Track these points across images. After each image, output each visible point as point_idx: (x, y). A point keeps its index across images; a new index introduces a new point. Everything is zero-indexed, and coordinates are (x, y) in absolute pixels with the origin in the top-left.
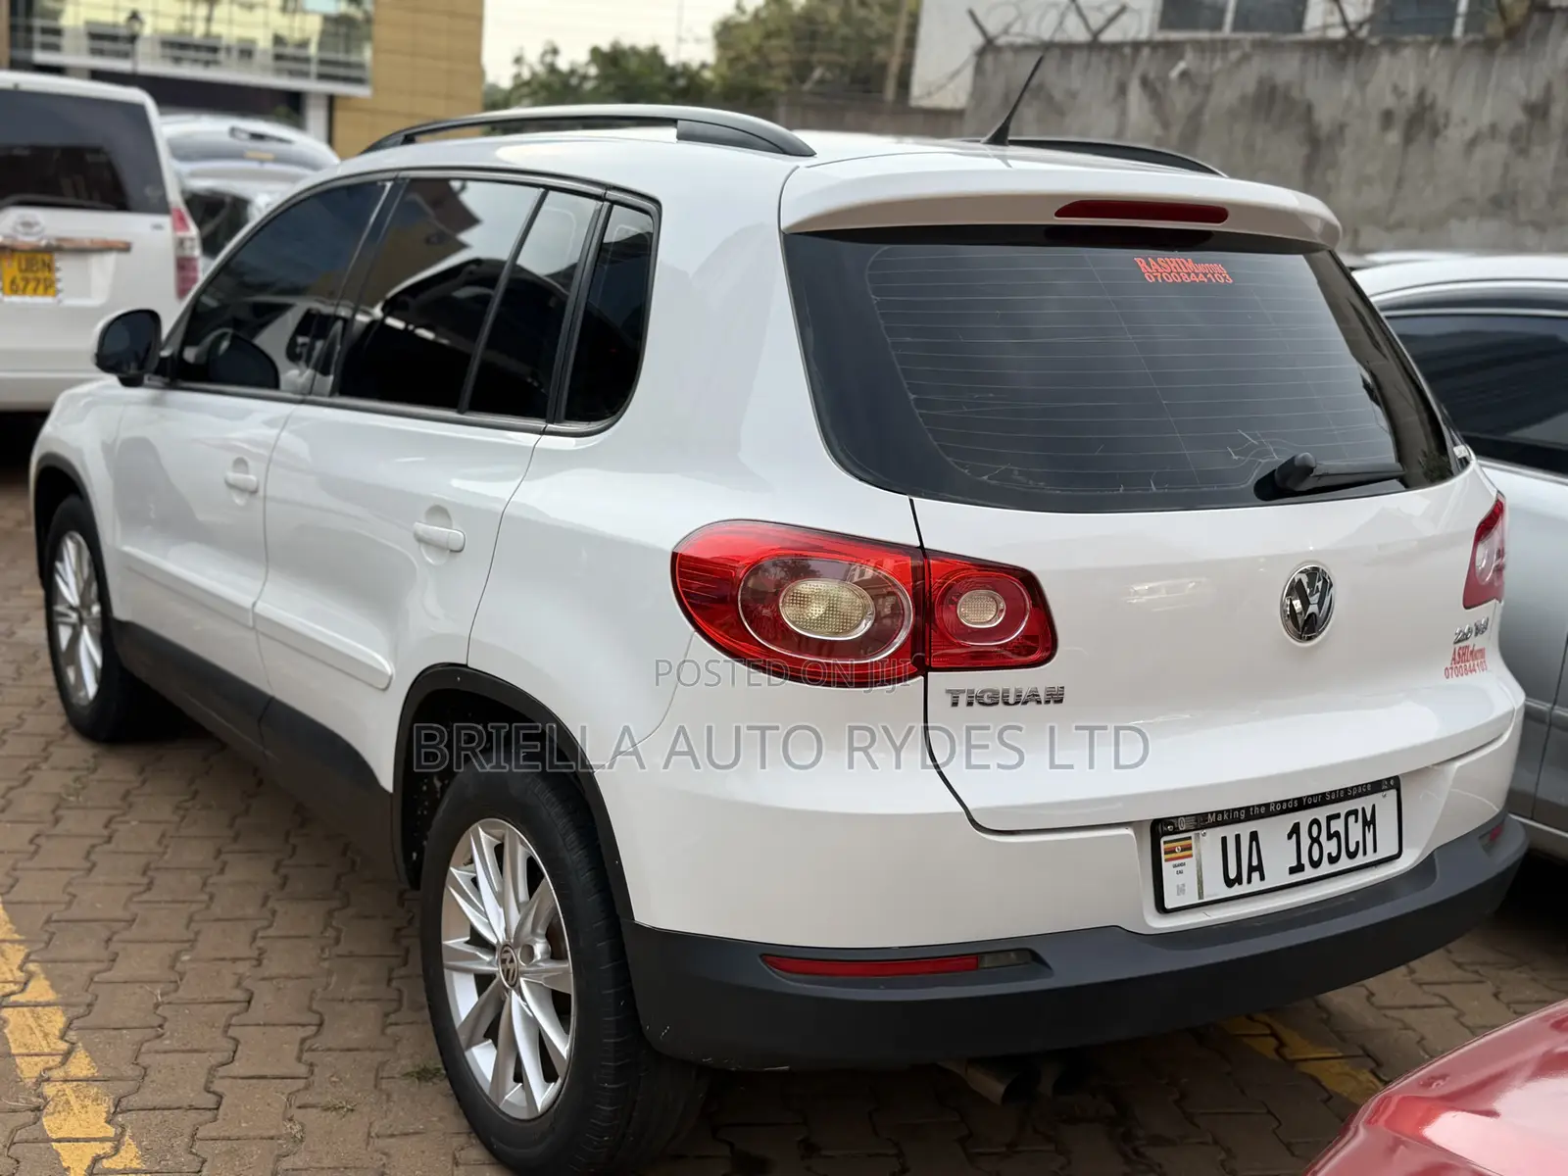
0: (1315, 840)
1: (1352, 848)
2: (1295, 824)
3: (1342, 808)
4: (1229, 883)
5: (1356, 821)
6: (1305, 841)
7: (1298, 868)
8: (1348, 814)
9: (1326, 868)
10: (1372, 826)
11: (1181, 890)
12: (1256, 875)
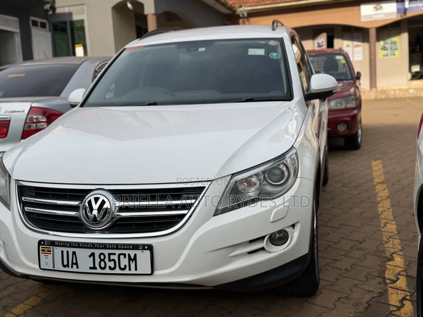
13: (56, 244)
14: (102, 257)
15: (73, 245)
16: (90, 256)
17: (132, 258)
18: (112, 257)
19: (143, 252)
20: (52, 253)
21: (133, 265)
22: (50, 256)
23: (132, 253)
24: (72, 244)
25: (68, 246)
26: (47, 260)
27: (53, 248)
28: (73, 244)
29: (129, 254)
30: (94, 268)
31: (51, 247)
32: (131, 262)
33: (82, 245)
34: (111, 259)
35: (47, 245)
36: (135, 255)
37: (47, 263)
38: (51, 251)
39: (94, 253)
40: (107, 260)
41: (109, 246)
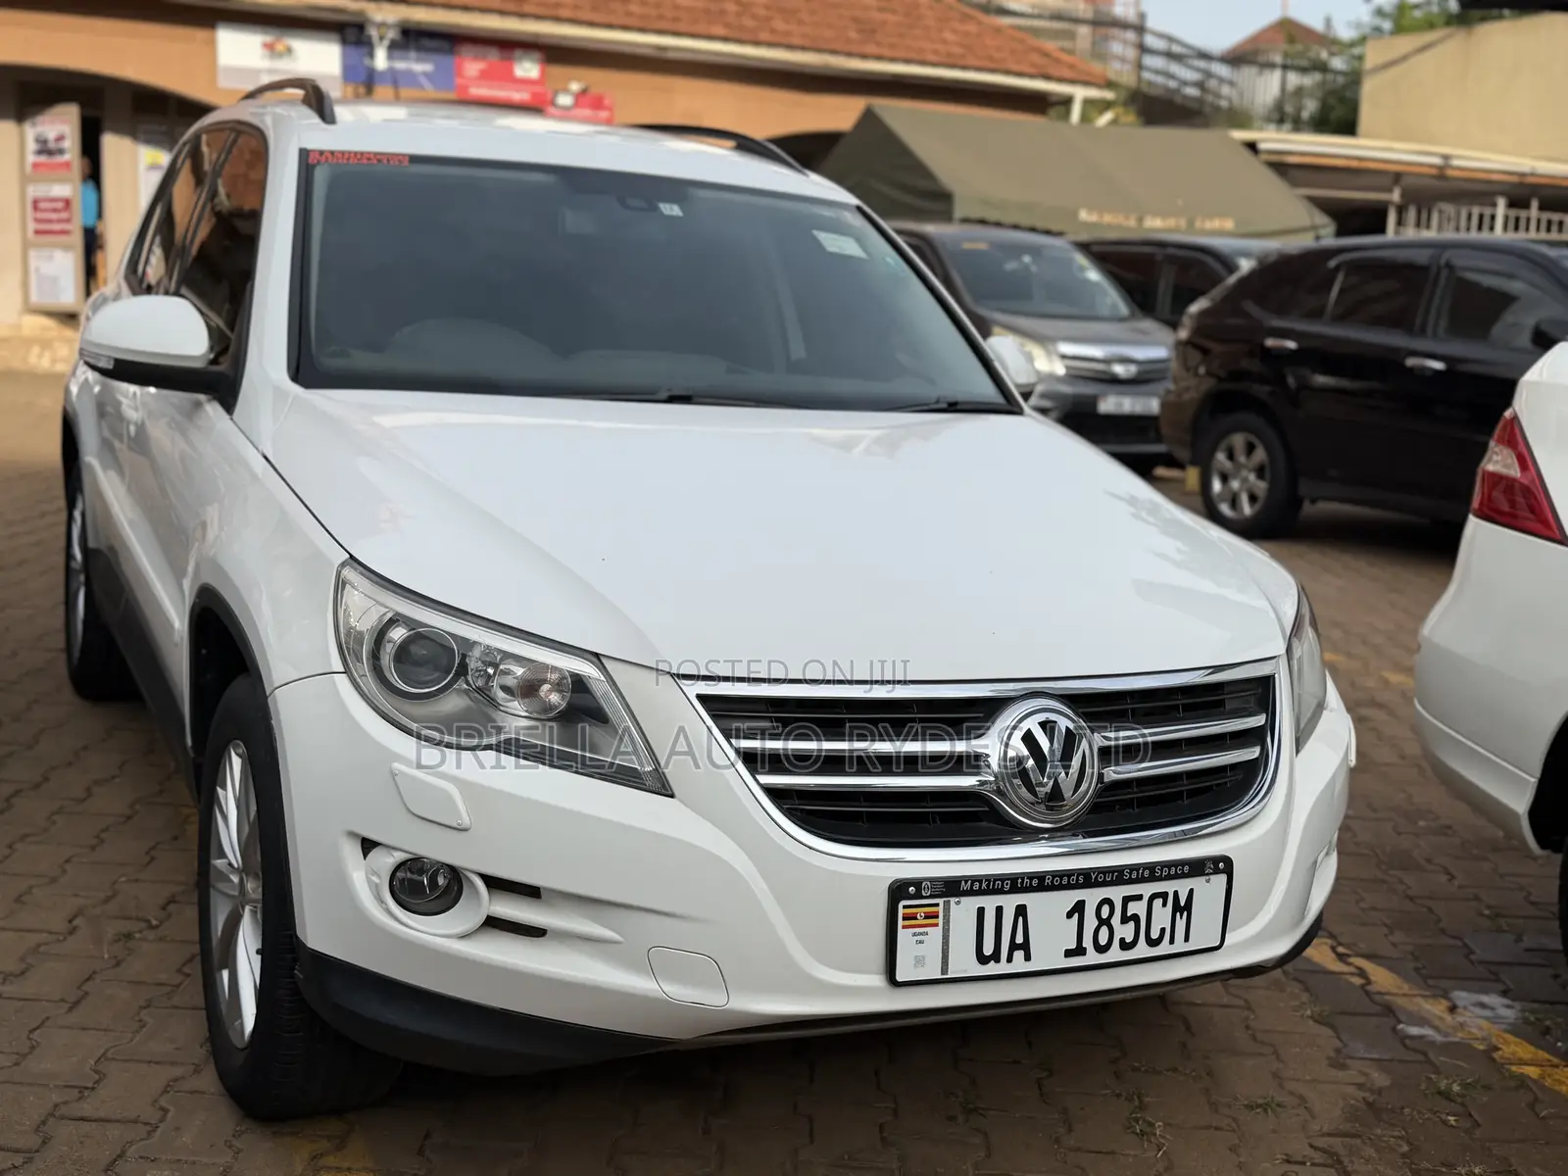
13: (964, 886)
14: (1105, 912)
15: (1022, 882)
16: (1070, 915)
17: (1182, 904)
18: (1134, 908)
19: (1208, 881)
20: (940, 920)
21: (1181, 924)
22: (935, 934)
23: (1182, 887)
24: (1020, 881)
25: (1007, 888)
26: (921, 950)
27: (947, 905)
28: (1023, 879)
29: (1176, 893)
30: (1079, 951)
31: (940, 901)
32: (1178, 914)
33: (1052, 882)
34: (1129, 915)
35: (931, 897)
36: (1191, 891)
37: (919, 961)
38: (937, 917)
39: (1084, 901)
40: (1116, 921)
41: (1130, 874)
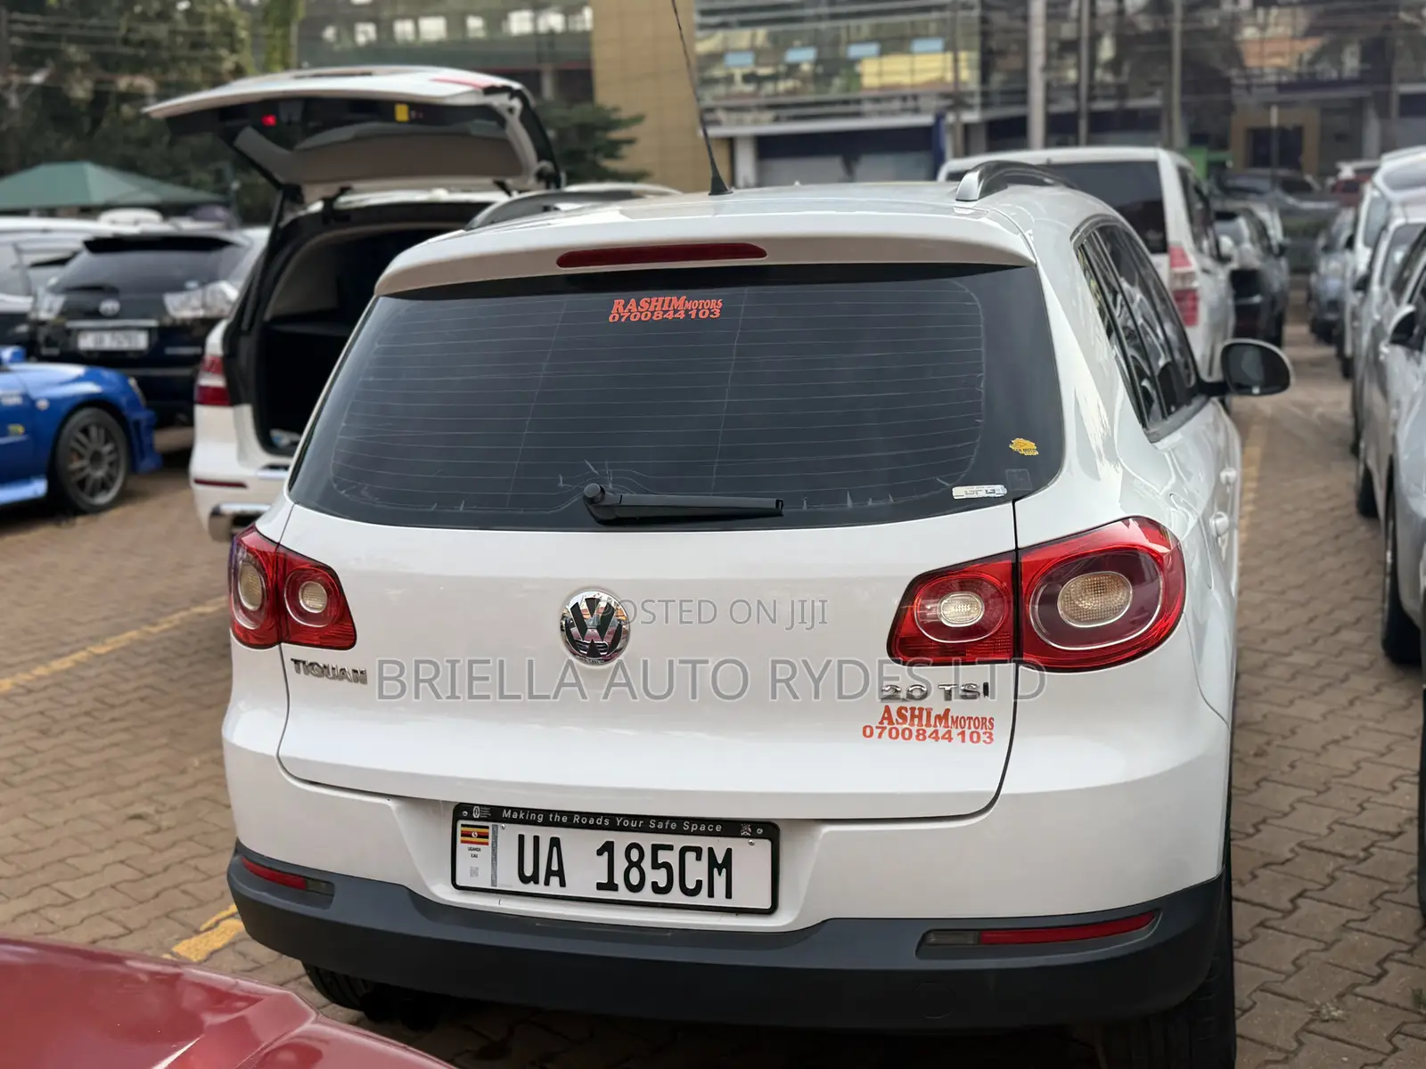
0: (638, 865)
1: (691, 885)
2: (607, 842)
3: (679, 841)
4: (524, 879)
5: (699, 858)
6: (621, 864)
7: (610, 885)
8: (684, 851)
9: (647, 895)
10: (724, 870)
11: (474, 872)
12: (555, 880)
